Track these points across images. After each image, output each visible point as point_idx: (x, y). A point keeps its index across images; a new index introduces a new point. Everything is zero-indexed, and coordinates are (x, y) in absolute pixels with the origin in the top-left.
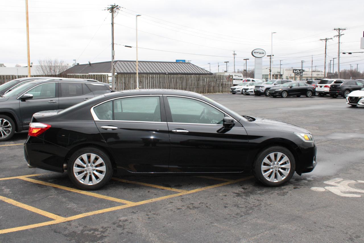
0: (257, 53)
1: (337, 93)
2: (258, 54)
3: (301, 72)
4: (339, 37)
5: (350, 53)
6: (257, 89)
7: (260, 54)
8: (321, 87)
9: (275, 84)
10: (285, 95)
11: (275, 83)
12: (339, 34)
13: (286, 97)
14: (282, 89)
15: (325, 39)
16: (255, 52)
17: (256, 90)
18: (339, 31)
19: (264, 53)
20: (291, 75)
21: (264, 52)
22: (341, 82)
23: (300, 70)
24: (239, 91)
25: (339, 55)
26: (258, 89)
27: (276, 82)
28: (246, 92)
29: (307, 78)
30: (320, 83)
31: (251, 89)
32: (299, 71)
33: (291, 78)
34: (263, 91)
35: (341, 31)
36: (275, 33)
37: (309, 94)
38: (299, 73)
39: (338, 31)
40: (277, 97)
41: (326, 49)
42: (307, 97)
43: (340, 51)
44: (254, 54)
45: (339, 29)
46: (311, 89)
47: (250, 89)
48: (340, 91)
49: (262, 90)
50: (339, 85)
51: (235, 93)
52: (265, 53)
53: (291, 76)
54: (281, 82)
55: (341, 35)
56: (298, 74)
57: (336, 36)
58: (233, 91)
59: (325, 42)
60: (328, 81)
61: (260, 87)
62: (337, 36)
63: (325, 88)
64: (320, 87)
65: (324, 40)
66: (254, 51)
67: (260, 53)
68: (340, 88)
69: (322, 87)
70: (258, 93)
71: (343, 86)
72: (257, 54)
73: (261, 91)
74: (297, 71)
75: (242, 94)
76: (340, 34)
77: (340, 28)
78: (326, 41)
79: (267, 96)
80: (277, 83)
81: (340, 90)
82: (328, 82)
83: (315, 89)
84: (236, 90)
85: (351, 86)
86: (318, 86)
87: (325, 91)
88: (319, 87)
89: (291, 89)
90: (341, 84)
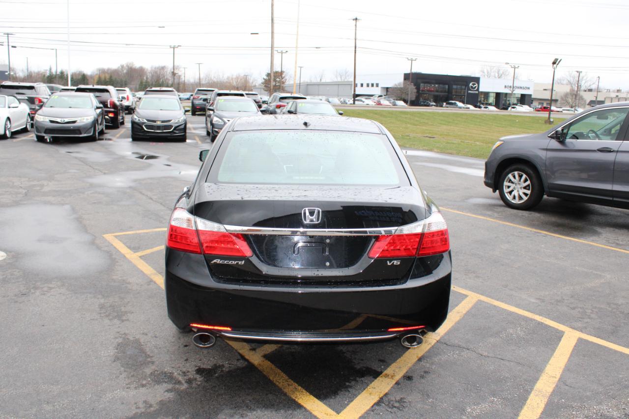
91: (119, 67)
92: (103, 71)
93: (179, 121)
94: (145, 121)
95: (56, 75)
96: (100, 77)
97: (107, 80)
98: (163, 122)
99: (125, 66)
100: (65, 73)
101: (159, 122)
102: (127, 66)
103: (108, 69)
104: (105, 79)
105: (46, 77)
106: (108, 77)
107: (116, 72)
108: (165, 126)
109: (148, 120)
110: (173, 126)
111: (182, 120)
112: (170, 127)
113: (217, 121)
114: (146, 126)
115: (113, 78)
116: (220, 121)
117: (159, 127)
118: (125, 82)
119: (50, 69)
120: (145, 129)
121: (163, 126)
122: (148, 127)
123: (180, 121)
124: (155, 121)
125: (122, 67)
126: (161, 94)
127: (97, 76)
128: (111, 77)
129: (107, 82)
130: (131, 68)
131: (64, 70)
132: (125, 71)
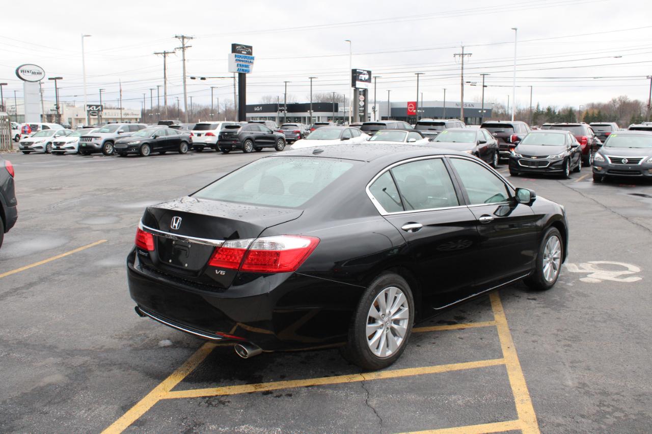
0: (28, 72)
1: (234, 144)
2: (30, 74)
3: (99, 110)
4: (183, 51)
5: (203, 79)
6: (86, 142)
7: (34, 75)
8: (199, 135)
9: (119, 133)
10: (146, 151)
11: (119, 129)
12: (183, 45)
13: (149, 155)
14: (141, 141)
15: (163, 52)
16: (23, 71)
17: (84, 145)
18: (183, 39)
19: (41, 73)
20: (77, 115)
21: (41, 71)
22: (238, 127)
23: (97, 106)
24: (41, 147)
25: (185, 82)
26: (89, 143)
27: (122, 129)
28: (58, 148)
29: (108, 120)
30: (196, 129)
31: (70, 143)
32: (96, 108)
33: (78, 121)
34: (100, 147)
35: (186, 40)
36: (89, 36)
37: (184, 147)
38: (95, 111)
39: (181, 39)
40: (129, 155)
41: (165, 69)
42: (181, 153)
43: (186, 75)
44: (21, 74)
45: (183, 37)
46: (186, 139)
47: (68, 143)
48: (237, 141)
49: (98, 144)
50: (236, 132)
51: (29, 152)
52: (43, 73)
53: (78, 117)
54: (128, 129)
55: (187, 47)
56: (94, 114)
57: (178, 48)
58: (26, 148)
59: (163, 57)
60: (209, 125)
61: (93, 139)
62: (180, 48)
63: (207, 137)
64: (197, 135)
65: (161, 53)
66: (22, 68)
67: (34, 73)
68: (237, 137)
69: (202, 135)
70: (86, 151)
71: (243, 133)
72: (27, 74)
73: (96, 146)
74: (93, 108)
75: (47, 152)
76: (185, 46)
77: (185, 36)
78: (165, 57)
79: (106, 154)
80: (122, 131)
81: (238, 139)
82: (211, 127)
83: (191, 138)
84: (34, 145)
85: (253, 133)
86: (194, 134)
87: (208, 142)
88: (195, 136)
89: (155, 140)
90: (239, 130)
91: (610, 102)
92: (593, 106)
93: (557, 157)
94: (521, 156)
95: (542, 111)
96: (587, 113)
97: (595, 115)
98: (538, 157)
99: (617, 100)
100: (553, 110)
101: (534, 158)
102: (620, 100)
103: (599, 105)
104: (593, 115)
105: (533, 114)
106: (596, 111)
107: (606, 107)
108: (540, 162)
109: (523, 155)
110: (548, 162)
111: (561, 156)
112: (545, 163)
113: (598, 158)
114: (520, 161)
115: (602, 114)
116: (602, 157)
117: (533, 163)
118: (615, 117)
119: (538, 106)
120: (520, 164)
121: (537, 162)
122: (523, 162)
123: (559, 157)
124: (530, 157)
125: (614, 101)
126: (556, 129)
127: (585, 113)
128: (599, 112)
129: (595, 118)
130: (624, 102)
131: (552, 107)
132: (617, 106)
